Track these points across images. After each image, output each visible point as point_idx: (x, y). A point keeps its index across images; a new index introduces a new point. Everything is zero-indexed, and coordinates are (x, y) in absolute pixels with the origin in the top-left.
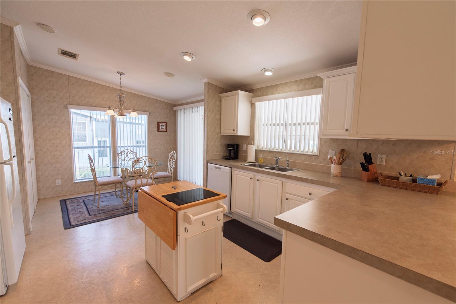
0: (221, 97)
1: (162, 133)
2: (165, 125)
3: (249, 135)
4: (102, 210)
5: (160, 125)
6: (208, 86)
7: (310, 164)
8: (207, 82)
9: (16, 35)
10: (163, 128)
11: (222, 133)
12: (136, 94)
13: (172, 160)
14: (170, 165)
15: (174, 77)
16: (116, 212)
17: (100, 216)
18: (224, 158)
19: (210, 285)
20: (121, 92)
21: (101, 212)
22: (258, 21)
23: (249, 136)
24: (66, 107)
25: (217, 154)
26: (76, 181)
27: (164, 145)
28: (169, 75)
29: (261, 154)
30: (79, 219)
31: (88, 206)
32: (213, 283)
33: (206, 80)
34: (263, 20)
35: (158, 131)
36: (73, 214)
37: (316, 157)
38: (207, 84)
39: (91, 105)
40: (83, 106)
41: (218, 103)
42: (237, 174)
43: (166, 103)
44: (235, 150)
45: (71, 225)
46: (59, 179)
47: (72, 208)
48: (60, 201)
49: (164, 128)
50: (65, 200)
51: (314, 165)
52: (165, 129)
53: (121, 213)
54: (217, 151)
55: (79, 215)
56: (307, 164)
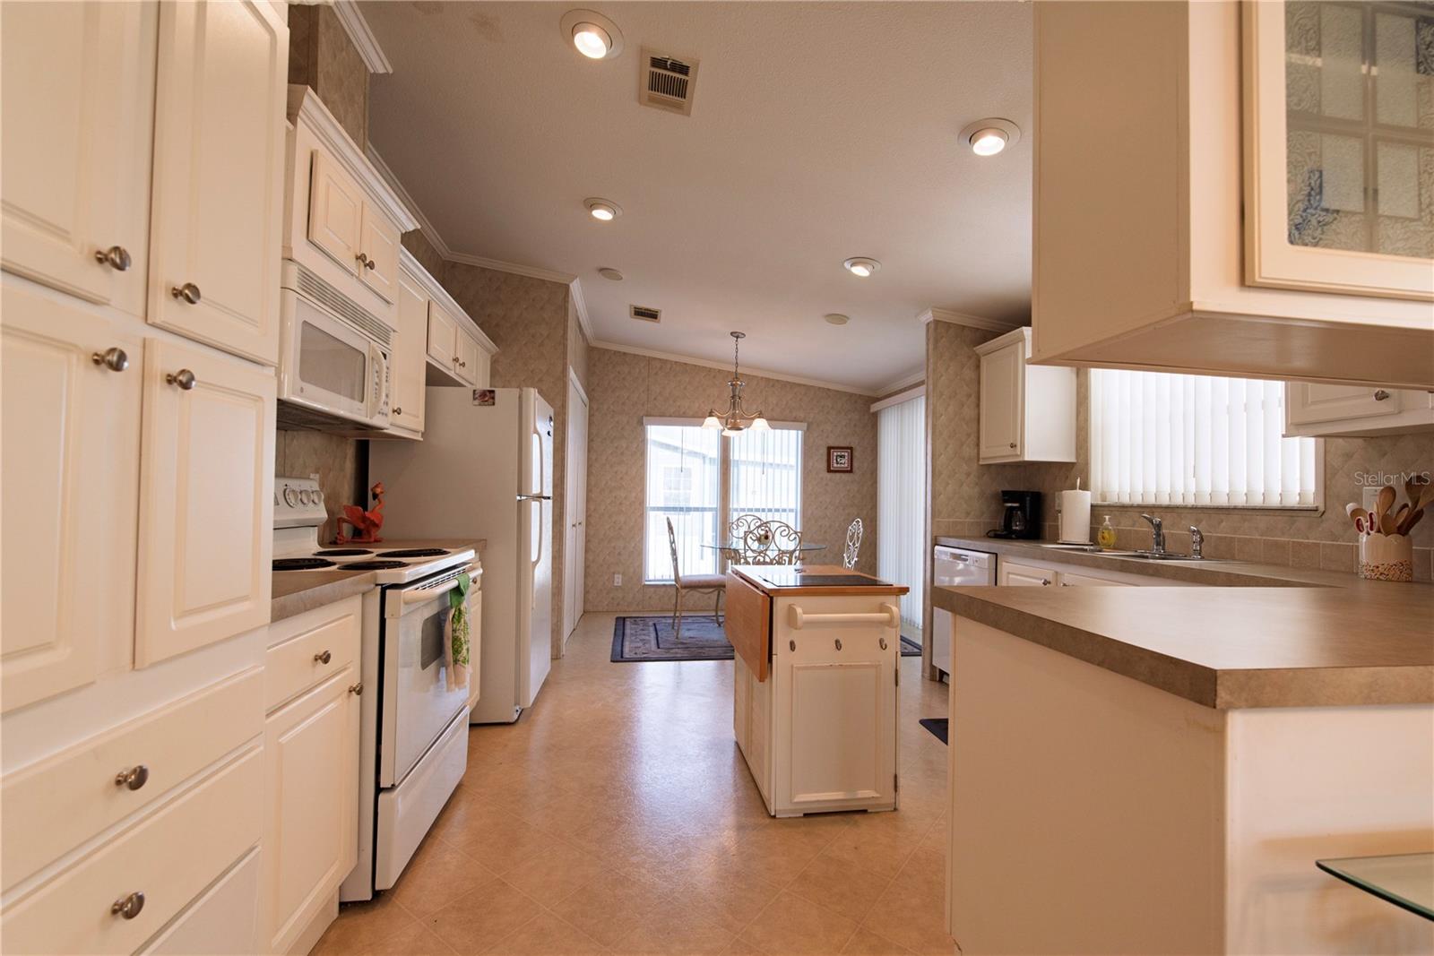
0: (977, 355)
1: (838, 475)
2: (846, 454)
3: (1073, 460)
4: (682, 643)
5: (835, 454)
6: (936, 329)
7: (1288, 542)
8: (932, 319)
9: (572, 296)
10: (843, 461)
11: (984, 459)
12: (778, 381)
13: (854, 544)
14: (848, 558)
15: (849, 322)
16: (707, 652)
17: (676, 653)
18: (992, 534)
19: (857, 817)
20: (737, 376)
21: (680, 646)
22: (989, 145)
23: (1073, 464)
24: (641, 423)
25: (967, 520)
26: (647, 583)
27: (844, 509)
28: (839, 319)
29: (1107, 517)
30: (637, 651)
31: (659, 634)
32: (866, 816)
33: (928, 316)
34: (1001, 140)
35: (829, 471)
36: (631, 642)
37: (1313, 514)
38: (932, 326)
39: (684, 415)
40: (670, 416)
41: (968, 373)
42: (1009, 573)
43: (851, 395)
44: (1028, 509)
45: (622, 657)
46: (619, 573)
47: (633, 632)
48: (617, 619)
49: (844, 463)
50: (624, 619)
51: (1307, 546)
52: (846, 465)
53: (716, 654)
54: (968, 514)
55: (640, 644)
56: (1276, 544)
